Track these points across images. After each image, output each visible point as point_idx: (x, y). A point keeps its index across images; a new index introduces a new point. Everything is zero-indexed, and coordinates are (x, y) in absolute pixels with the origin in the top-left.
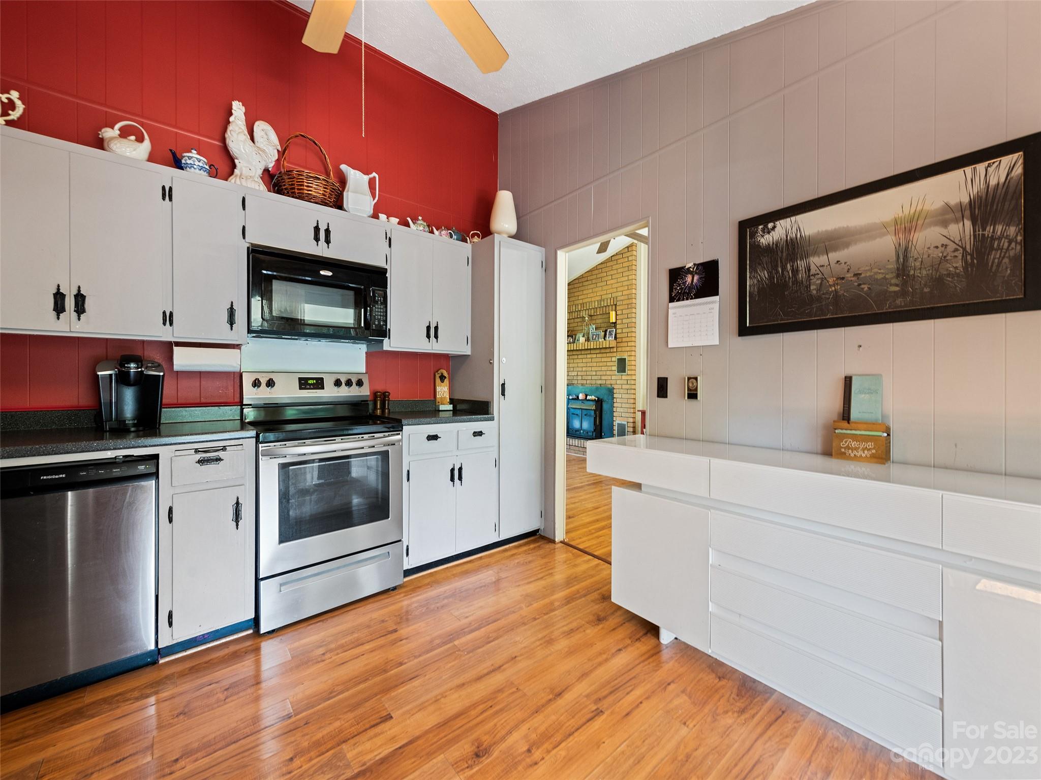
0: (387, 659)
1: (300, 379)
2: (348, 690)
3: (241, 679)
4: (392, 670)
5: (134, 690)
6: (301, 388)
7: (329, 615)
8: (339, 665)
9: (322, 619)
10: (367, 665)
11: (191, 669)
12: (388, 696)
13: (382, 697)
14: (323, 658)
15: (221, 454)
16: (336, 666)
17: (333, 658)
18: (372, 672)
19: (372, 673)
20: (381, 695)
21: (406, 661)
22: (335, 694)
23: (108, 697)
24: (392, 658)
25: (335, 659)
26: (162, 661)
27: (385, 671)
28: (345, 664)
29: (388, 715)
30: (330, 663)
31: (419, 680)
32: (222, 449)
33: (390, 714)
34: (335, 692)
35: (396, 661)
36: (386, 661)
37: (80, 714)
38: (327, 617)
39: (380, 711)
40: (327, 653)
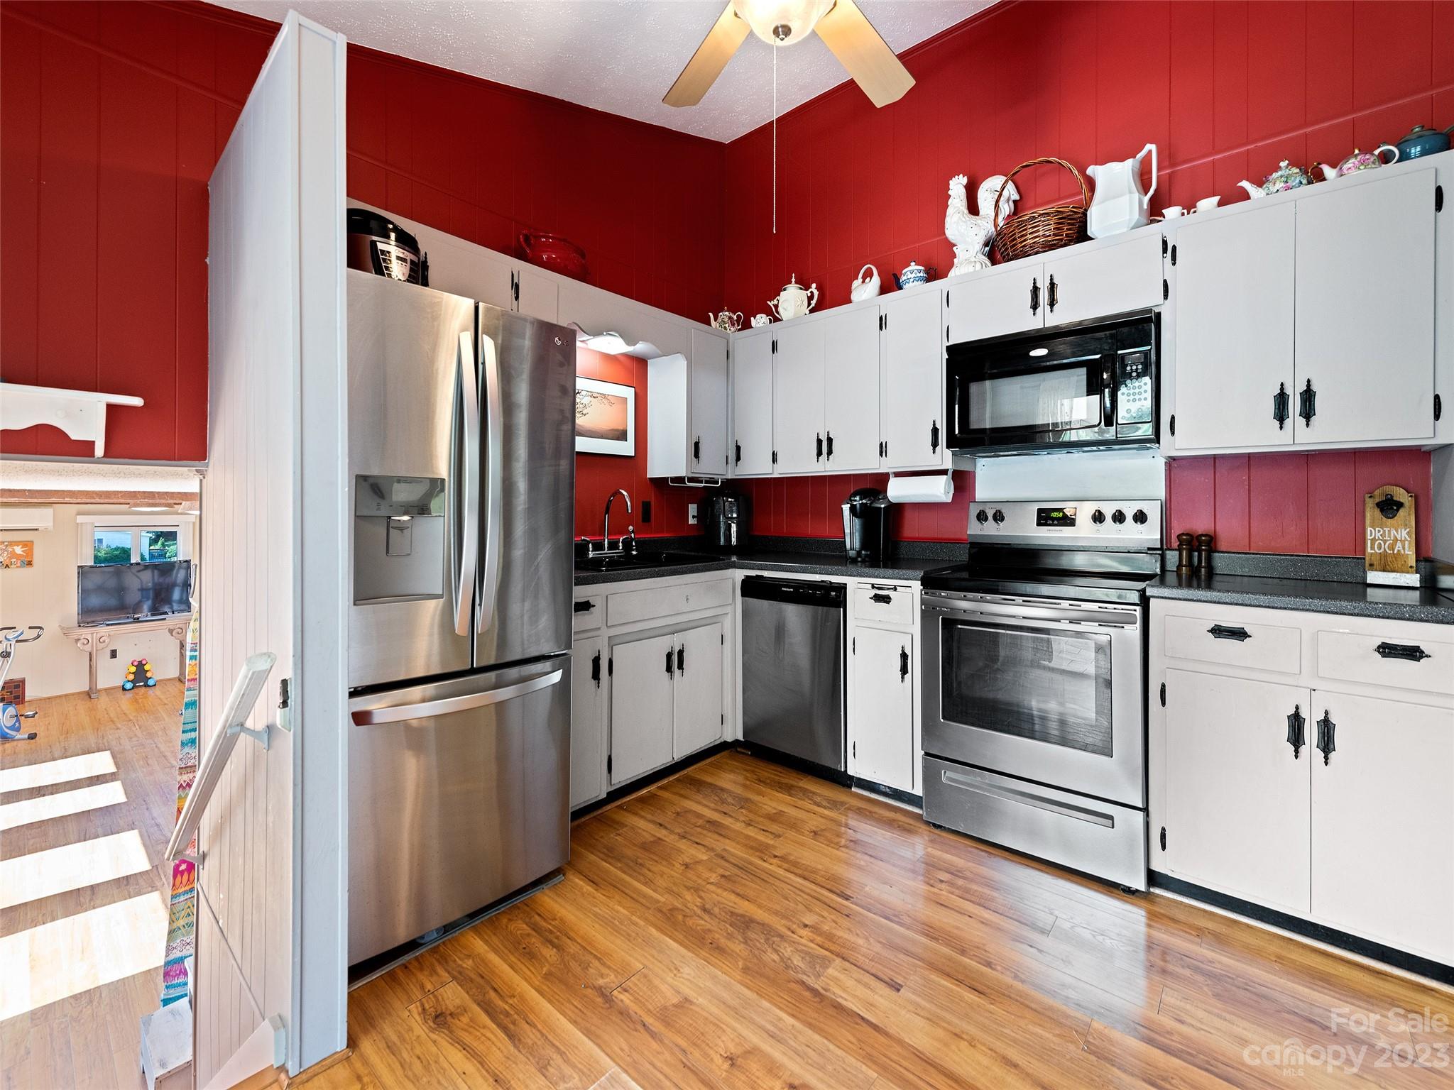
0: (984, 945)
1: (1040, 511)
2: (908, 929)
3: (867, 842)
4: (971, 959)
5: (820, 795)
6: (1039, 524)
7: (1007, 854)
8: (938, 903)
9: (990, 851)
10: (958, 928)
11: (859, 809)
12: (927, 973)
13: (921, 967)
14: (936, 884)
15: (891, 593)
16: (934, 901)
17: (944, 893)
18: (949, 938)
19: (949, 940)
20: (923, 965)
21: (999, 968)
22: (897, 920)
23: (808, 790)
24: (990, 950)
25: (943, 895)
26: (854, 789)
27: (963, 952)
28: (943, 908)
29: (899, 985)
30: (934, 893)
31: (977, 999)
32: (892, 589)
33: (902, 986)
34: (899, 918)
35: (989, 957)
36: (980, 945)
37: (788, 789)
38: (1000, 854)
39: (900, 974)
40: (946, 882)
